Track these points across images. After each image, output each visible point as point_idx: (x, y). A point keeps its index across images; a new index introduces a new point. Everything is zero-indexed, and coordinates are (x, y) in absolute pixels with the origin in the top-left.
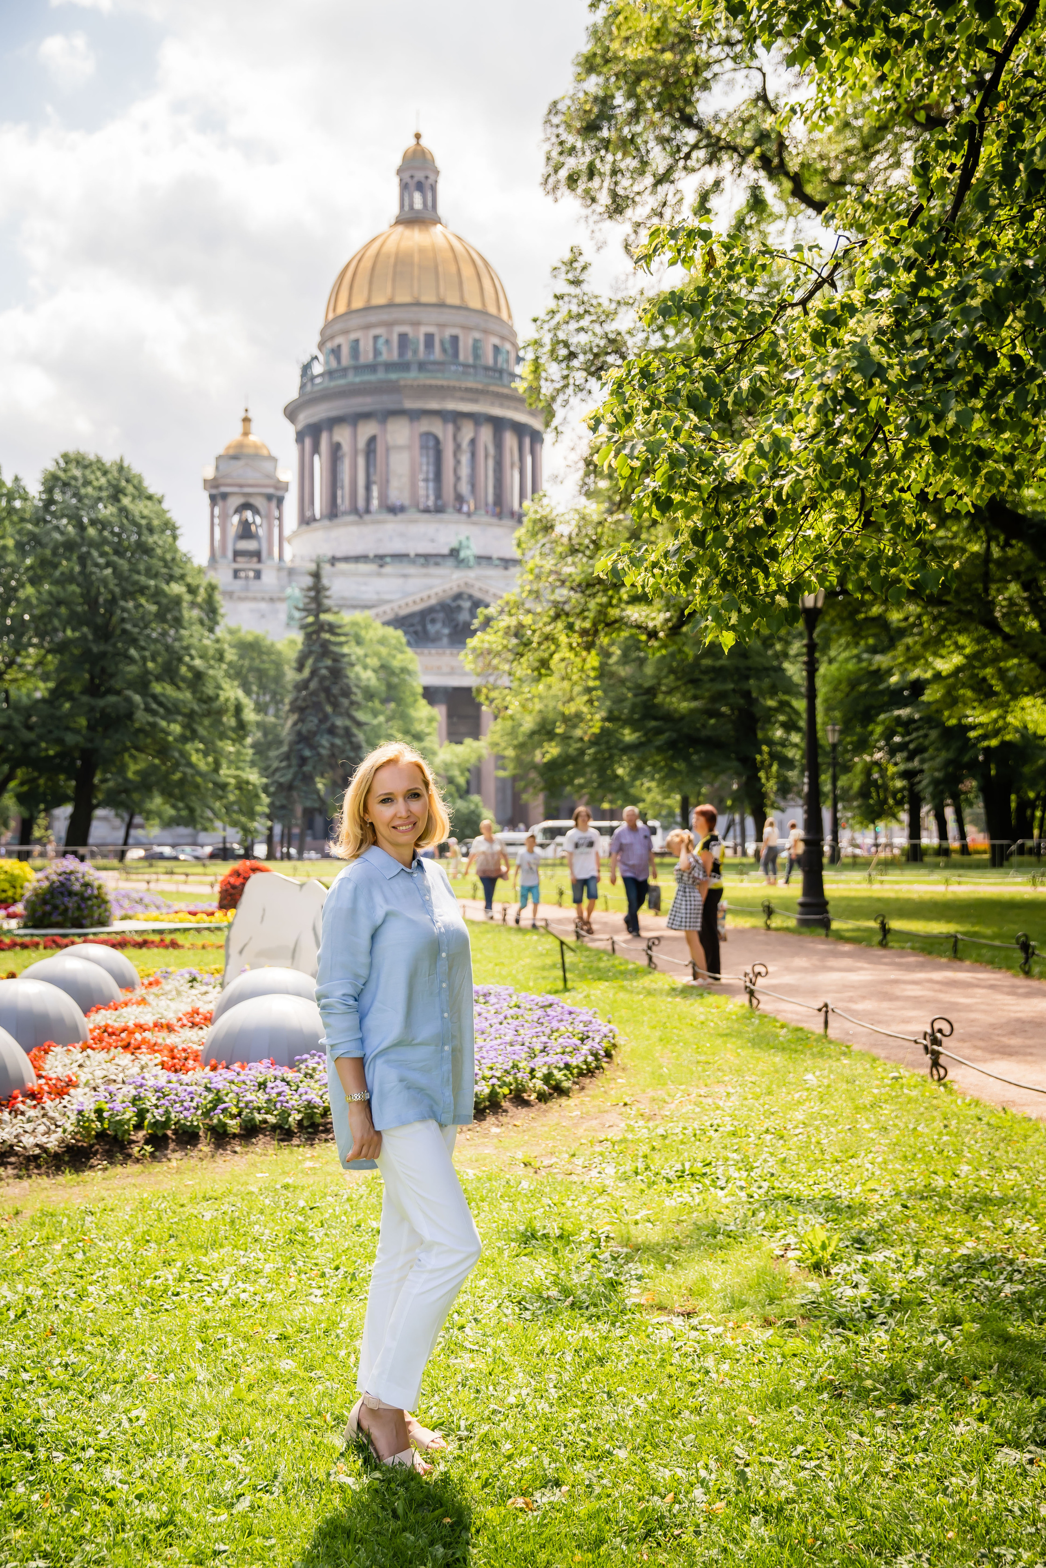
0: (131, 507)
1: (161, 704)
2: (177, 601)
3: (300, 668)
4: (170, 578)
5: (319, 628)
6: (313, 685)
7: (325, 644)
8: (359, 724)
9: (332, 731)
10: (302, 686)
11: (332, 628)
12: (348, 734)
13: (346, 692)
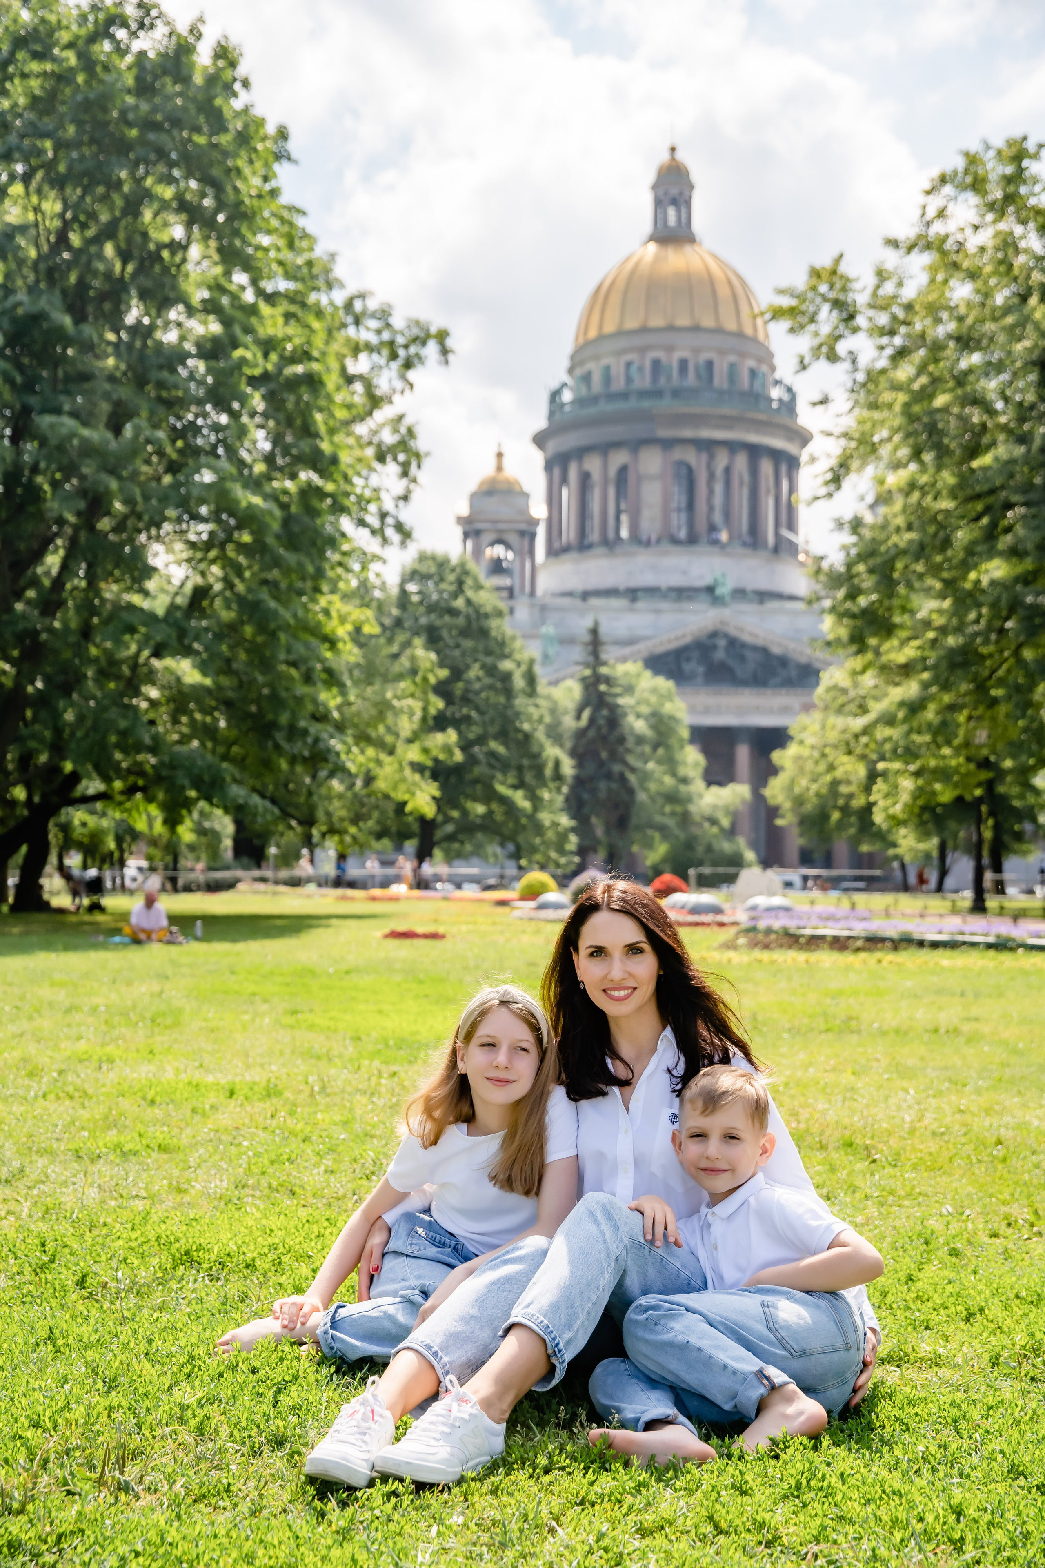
3: (578, 717)
5: (598, 679)
6: (591, 734)
7: (601, 696)
8: (633, 770)
9: (609, 776)
10: (580, 734)
11: (608, 680)
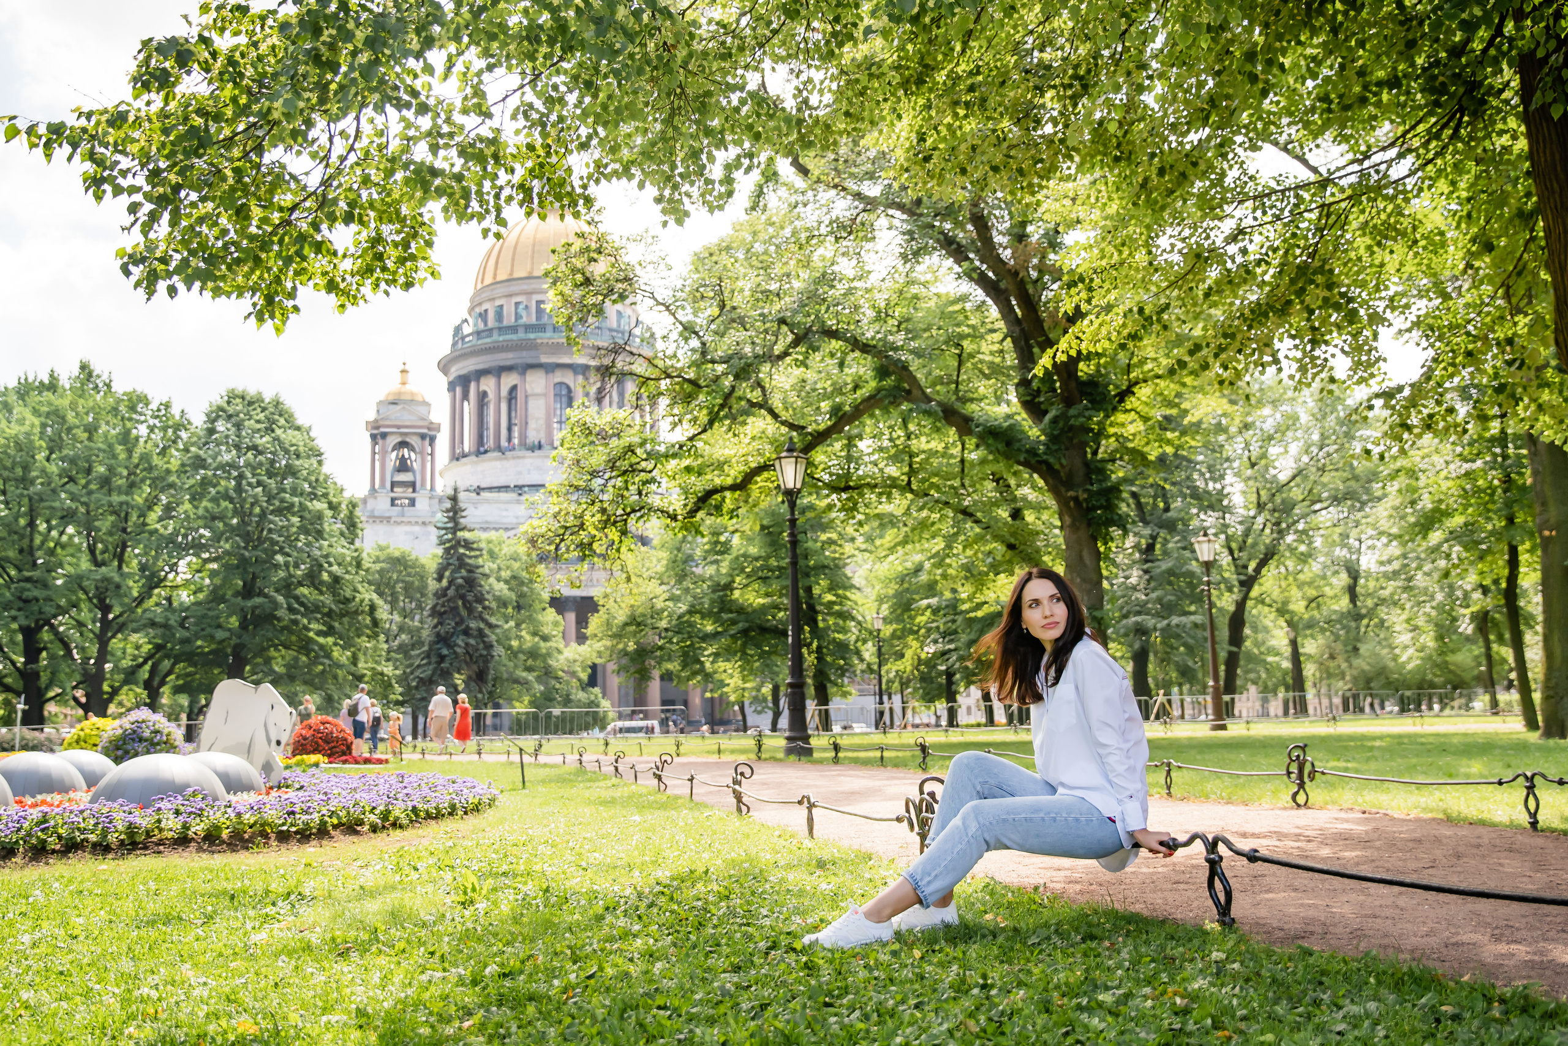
0: (283, 436)
1: (302, 604)
2: (320, 516)
4: (313, 496)
5: (456, 544)
6: (451, 592)
7: (461, 558)
8: (491, 626)
9: (466, 632)
10: (441, 594)
11: (467, 545)
12: (481, 634)
13: (480, 599)
